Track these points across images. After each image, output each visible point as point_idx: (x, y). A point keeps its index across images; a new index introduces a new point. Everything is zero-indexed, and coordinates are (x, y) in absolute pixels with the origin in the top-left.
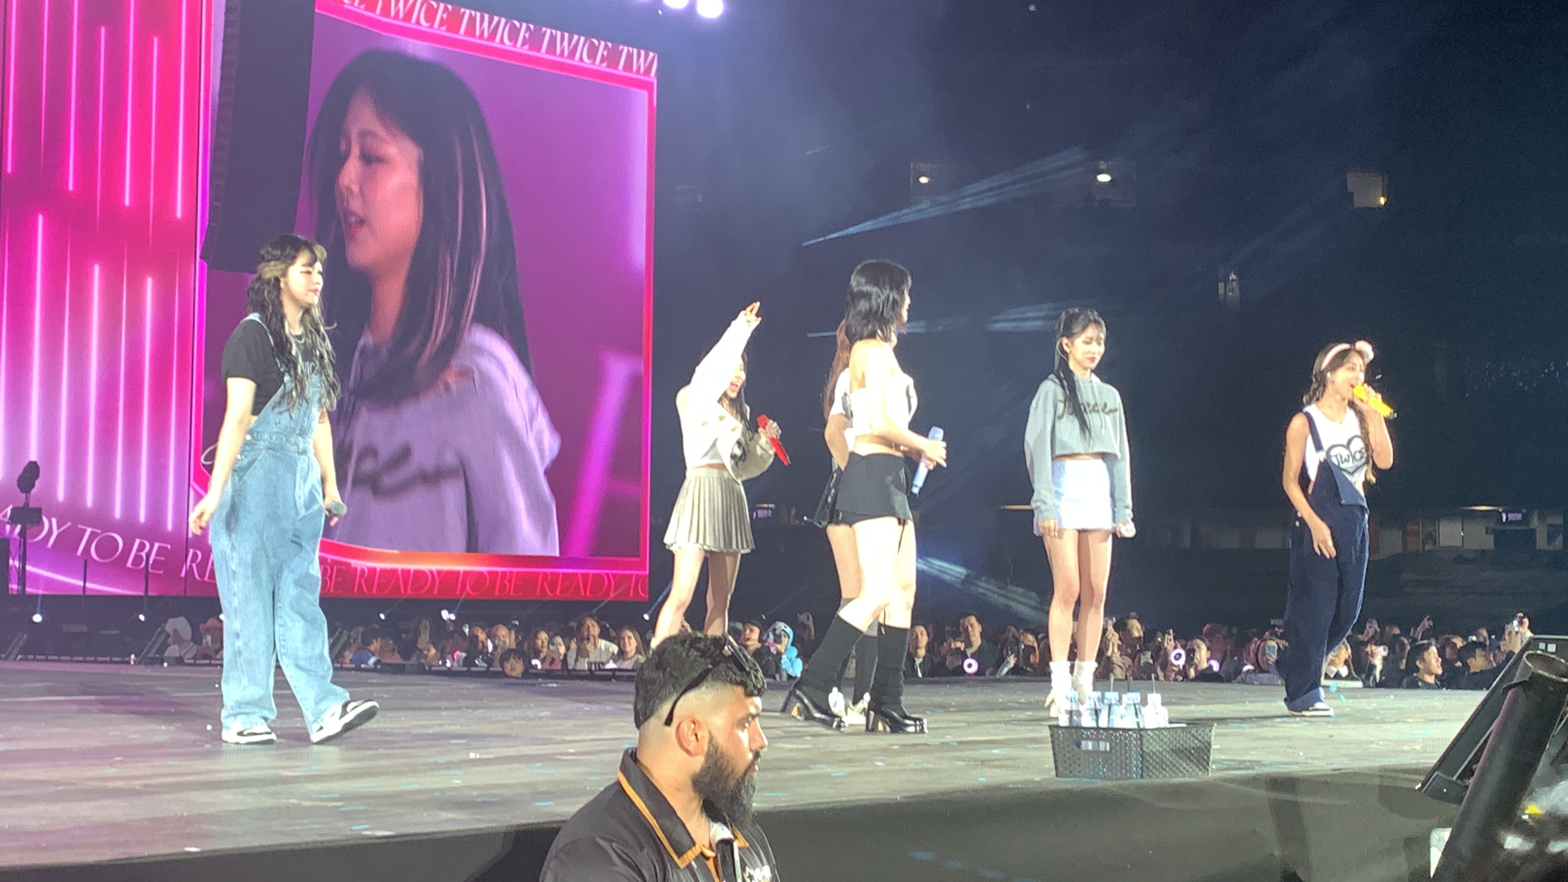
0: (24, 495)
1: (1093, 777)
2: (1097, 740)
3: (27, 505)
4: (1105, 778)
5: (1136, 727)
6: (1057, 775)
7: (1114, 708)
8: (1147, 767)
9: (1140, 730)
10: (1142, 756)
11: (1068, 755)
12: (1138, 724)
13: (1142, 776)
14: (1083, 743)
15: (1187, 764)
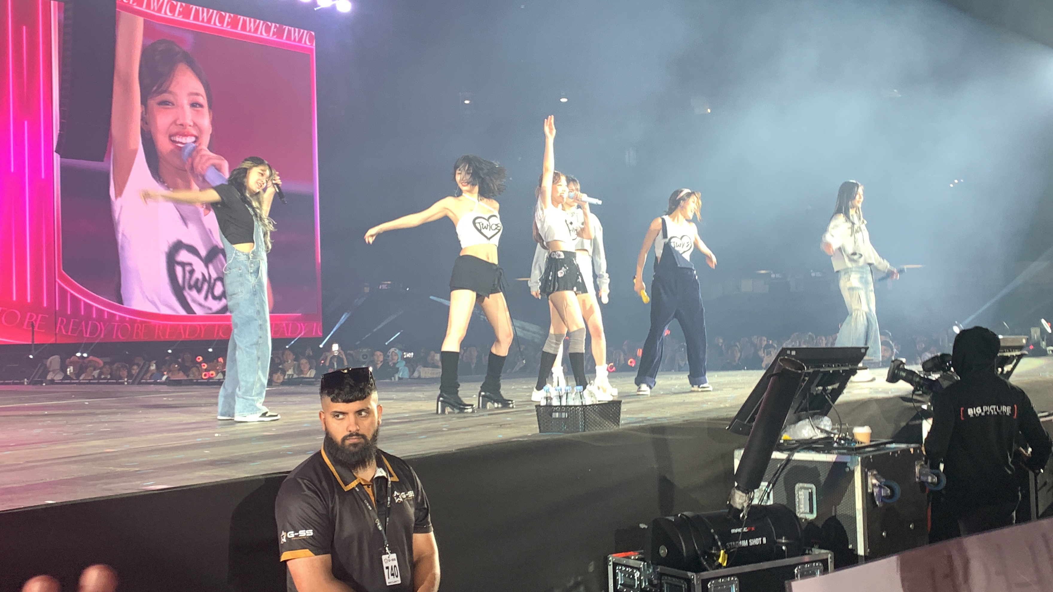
1: (559, 432)
2: (561, 412)
4: (566, 432)
5: (581, 404)
6: (540, 432)
7: (569, 395)
8: (587, 425)
9: (584, 406)
10: (584, 419)
11: (545, 421)
12: (582, 403)
13: (584, 431)
14: (554, 414)
15: (608, 422)
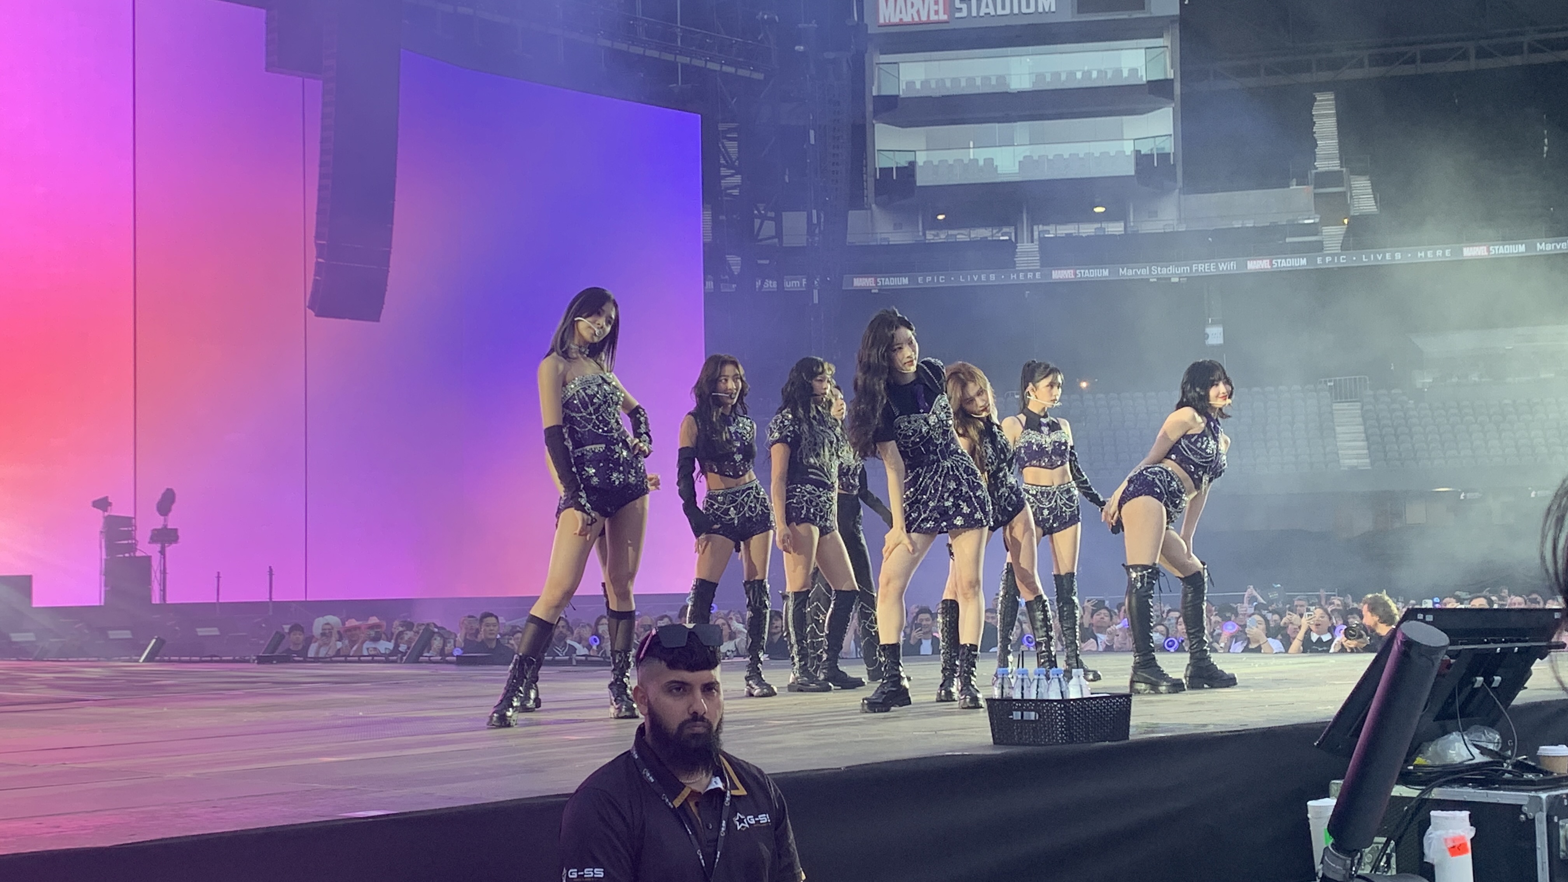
0: (162, 518)
2: (1025, 710)
3: (165, 526)
5: (1060, 698)
6: (994, 743)
8: (1072, 734)
9: (1064, 702)
10: (1067, 724)
11: (1004, 724)
12: (1062, 696)
14: (1014, 713)
